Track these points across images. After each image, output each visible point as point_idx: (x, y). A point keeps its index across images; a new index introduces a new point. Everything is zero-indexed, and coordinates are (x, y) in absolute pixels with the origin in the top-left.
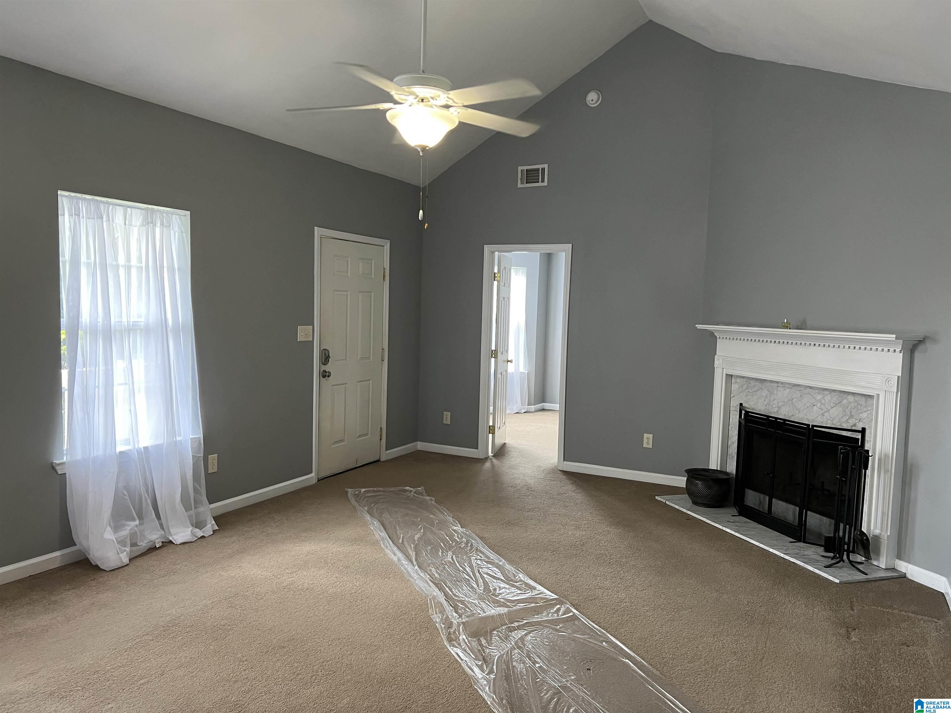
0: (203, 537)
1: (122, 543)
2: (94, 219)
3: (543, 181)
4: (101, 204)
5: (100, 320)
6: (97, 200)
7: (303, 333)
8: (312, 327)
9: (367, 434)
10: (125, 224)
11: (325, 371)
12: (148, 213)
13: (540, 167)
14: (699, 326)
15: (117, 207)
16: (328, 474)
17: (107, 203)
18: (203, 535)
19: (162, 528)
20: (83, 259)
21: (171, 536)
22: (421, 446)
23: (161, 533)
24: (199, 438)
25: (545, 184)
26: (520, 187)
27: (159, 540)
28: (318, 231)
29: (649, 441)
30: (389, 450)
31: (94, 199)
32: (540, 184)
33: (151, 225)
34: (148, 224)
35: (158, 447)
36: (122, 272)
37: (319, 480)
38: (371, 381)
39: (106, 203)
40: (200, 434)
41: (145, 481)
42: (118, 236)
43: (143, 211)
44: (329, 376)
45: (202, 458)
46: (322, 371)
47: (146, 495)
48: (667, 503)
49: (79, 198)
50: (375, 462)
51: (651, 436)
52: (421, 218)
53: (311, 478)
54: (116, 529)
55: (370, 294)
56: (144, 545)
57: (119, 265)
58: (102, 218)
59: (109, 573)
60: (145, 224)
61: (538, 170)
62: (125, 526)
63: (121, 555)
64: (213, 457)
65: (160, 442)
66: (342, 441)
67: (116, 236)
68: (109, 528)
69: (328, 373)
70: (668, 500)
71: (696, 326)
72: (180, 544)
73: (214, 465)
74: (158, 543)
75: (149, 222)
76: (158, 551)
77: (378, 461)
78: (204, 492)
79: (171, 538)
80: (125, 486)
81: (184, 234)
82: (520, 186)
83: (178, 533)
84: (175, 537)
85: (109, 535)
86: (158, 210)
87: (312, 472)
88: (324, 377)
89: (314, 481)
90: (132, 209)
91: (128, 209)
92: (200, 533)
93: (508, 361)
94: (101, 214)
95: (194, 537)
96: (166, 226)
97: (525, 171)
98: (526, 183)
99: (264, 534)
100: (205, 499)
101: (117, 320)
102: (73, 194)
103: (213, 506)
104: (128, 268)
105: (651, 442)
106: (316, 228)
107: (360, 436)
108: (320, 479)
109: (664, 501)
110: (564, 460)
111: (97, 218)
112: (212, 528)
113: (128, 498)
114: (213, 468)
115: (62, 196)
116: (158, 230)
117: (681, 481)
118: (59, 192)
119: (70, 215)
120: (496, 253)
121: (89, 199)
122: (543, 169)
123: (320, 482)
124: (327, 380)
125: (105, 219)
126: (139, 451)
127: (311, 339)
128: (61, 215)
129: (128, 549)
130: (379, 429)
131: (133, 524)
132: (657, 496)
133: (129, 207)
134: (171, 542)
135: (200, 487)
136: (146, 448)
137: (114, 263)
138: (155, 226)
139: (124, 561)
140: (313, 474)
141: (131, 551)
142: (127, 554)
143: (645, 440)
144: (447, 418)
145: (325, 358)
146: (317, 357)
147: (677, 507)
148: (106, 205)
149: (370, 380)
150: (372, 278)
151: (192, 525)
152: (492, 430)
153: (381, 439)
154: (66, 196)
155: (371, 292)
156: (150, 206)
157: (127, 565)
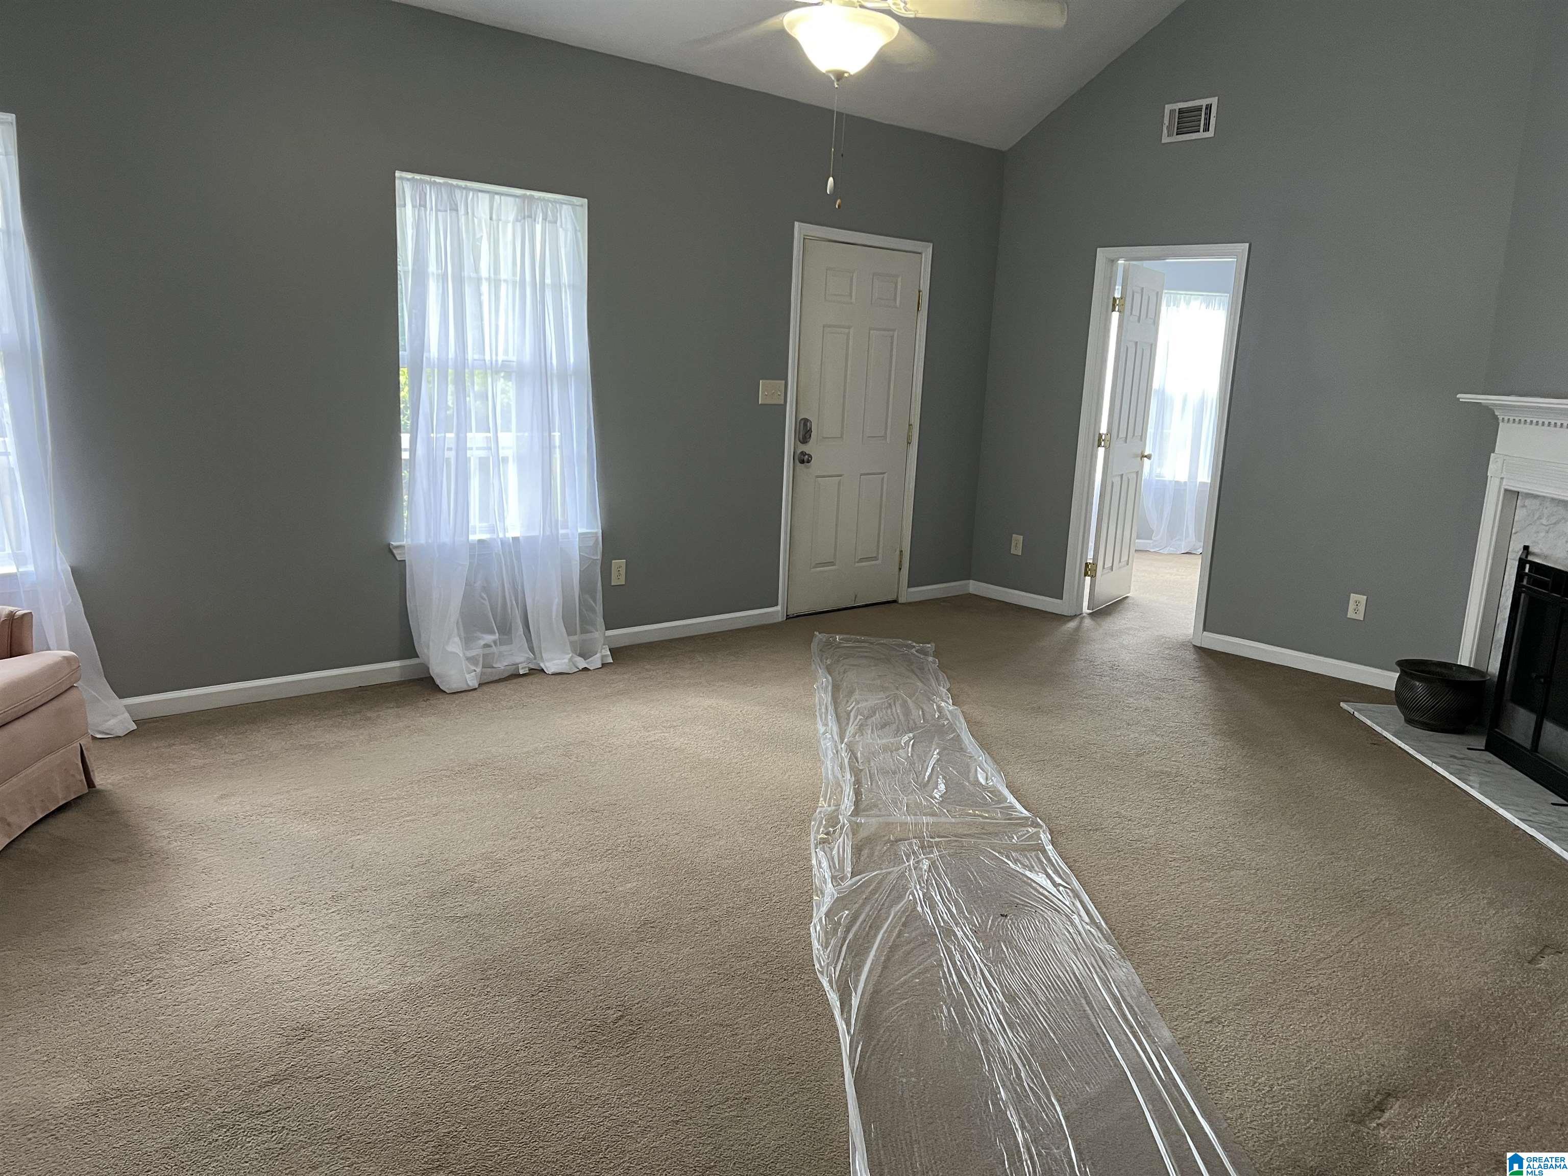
0: (586, 669)
1: (472, 660)
2: (446, 211)
3: (1207, 129)
4: (456, 190)
5: (451, 355)
6: (452, 185)
7: (766, 391)
8: (784, 382)
9: (876, 558)
10: (491, 219)
11: (803, 453)
12: (524, 203)
13: (1204, 102)
14: (1464, 397)
15: (480, 194)
16: (804, 609)
17: (466, 188)
18: (587, 666)
19: (532, 649)
20: (432, 268)
21: (543, 661)
22: (974, 587)
23: (527, 655)
24: (596, 533)
25: (1210, 134)
26: (1166, 142)
27: (524, 665)
28: (800, 229)
29: (1359, 608)
30: (914, 586)
31: (447, 183)
32: (1201, 135)
33: (530, 220)
34: (524, 218)
35: (531, 540)
36: (485, 287)
37: (788, 617)
38: (886, 475)
39: (464, 188)
40: (598, 528)
41: (514, 583)
42: (482, 236)
43: (517, 199)
44: (809, 462)
45: (599, 562)
46: (799, 452)
47: (514, 602)
48: (1356, 714)
49: (427, 182)
50: (888, 602)
51: (1363, 598)
52: (830, 192)
53: (776, 612)
54: (468, 641)
55: (891, 333)
56: (502, 665)
57: (481, 279)
58: (457, 210)
59: (450, 696)
60: (519, 218)
61: (1199, 109)
62: (480, 639)
63: (468, 676)
64: (619, 565)
65: (535, 533)
66: (832, 563)
67: (478, 236)
68: (457, 639)
69: (807, 457)
70: (1359, 711)
71: (1458, 396)
72: (554, 674)
73: (620, 575)
74: (522, 668)
75: (526, 216)
76: (521, 679)
77: (895, 601)
78: (599, 608)
79: (542, 665)
80: (484, 587)
81: (579, 234)
82: (1166, 139)
83: (552, 659)
84: (547, 664)
85: (455, 646)
86: (539, 199)
87: (777, 605)
88: (802, 462)
89: (780, 618)
90: (503, 198)
91: (497, 197)
92: (582, 664)
93: (1143, 456)
94: (456, 205)
95: (573, 667)
96: (550, 222)
97: (1177, 111)
98: (1177, 134)
99: (668, 676)
100: (600, 621)
101: (476, 357)
102: (418, 177)
103: (610, 633)
104: (496, 283)
105: (1362, 608)
106: (797, 224)
107: (861, 560)
108: (791, 616)
109: (1352, 711)
110: (1204, 630)
111: (450, 210)
112: (602, 660)
113: (487, 603)
114: (618, 578)
115: (401, 178)
116: (538, 227)
117: (1388, 679)
118: (398, 174)
119: (414, 206)
120: (1121, 262)
121: (440, 183)
122: (1209, 107)
123: (790, 620)
124: (808, 468)
125: (462, 211)
126: (503, 542)
127: (782, 402)
128: (400, 206)
129: (479, 670)
130: (898, 552)
131: (489, 638)
132: (1344, 701)
133: (497, 193)
134: (543, 670)
135: (595, 601)
136: (515, 539)
137: (473, 275)
138: (535, 221)
139: (470, 683)
140: (779, 608)
141: (482, 674)
142: (476, 676)
143: (1352, 606)
144: (1017, 545)
145: (805, 432)
146: (790, 431)
147: (1369, 723)
148: (464, 191)
149: (884, 473)
150: (896, 308)
151: (574, 651)
152: (1089, 570)
153: (900, 569)
154: (408, 180)
155: (894, 330)
156: (528, 193)
157: (475, 689)
